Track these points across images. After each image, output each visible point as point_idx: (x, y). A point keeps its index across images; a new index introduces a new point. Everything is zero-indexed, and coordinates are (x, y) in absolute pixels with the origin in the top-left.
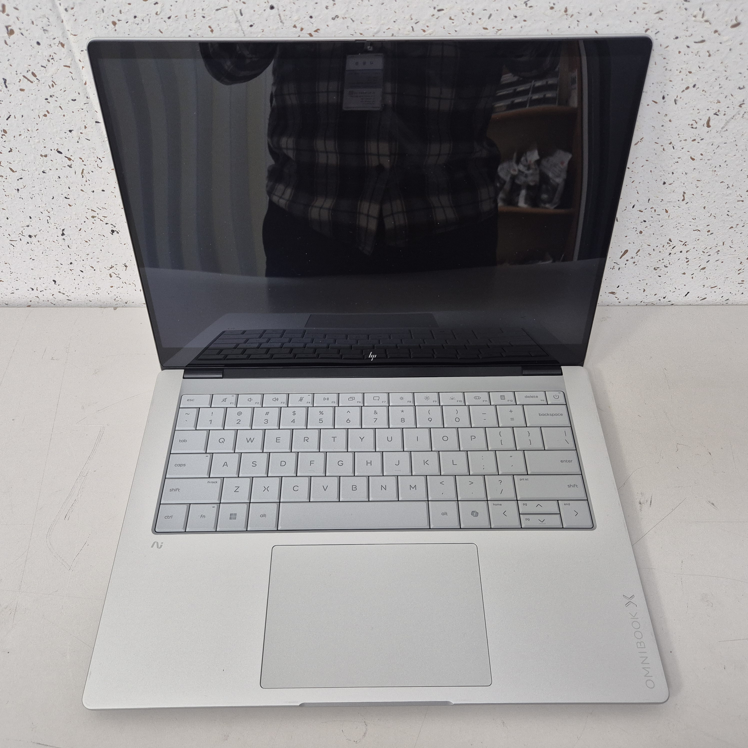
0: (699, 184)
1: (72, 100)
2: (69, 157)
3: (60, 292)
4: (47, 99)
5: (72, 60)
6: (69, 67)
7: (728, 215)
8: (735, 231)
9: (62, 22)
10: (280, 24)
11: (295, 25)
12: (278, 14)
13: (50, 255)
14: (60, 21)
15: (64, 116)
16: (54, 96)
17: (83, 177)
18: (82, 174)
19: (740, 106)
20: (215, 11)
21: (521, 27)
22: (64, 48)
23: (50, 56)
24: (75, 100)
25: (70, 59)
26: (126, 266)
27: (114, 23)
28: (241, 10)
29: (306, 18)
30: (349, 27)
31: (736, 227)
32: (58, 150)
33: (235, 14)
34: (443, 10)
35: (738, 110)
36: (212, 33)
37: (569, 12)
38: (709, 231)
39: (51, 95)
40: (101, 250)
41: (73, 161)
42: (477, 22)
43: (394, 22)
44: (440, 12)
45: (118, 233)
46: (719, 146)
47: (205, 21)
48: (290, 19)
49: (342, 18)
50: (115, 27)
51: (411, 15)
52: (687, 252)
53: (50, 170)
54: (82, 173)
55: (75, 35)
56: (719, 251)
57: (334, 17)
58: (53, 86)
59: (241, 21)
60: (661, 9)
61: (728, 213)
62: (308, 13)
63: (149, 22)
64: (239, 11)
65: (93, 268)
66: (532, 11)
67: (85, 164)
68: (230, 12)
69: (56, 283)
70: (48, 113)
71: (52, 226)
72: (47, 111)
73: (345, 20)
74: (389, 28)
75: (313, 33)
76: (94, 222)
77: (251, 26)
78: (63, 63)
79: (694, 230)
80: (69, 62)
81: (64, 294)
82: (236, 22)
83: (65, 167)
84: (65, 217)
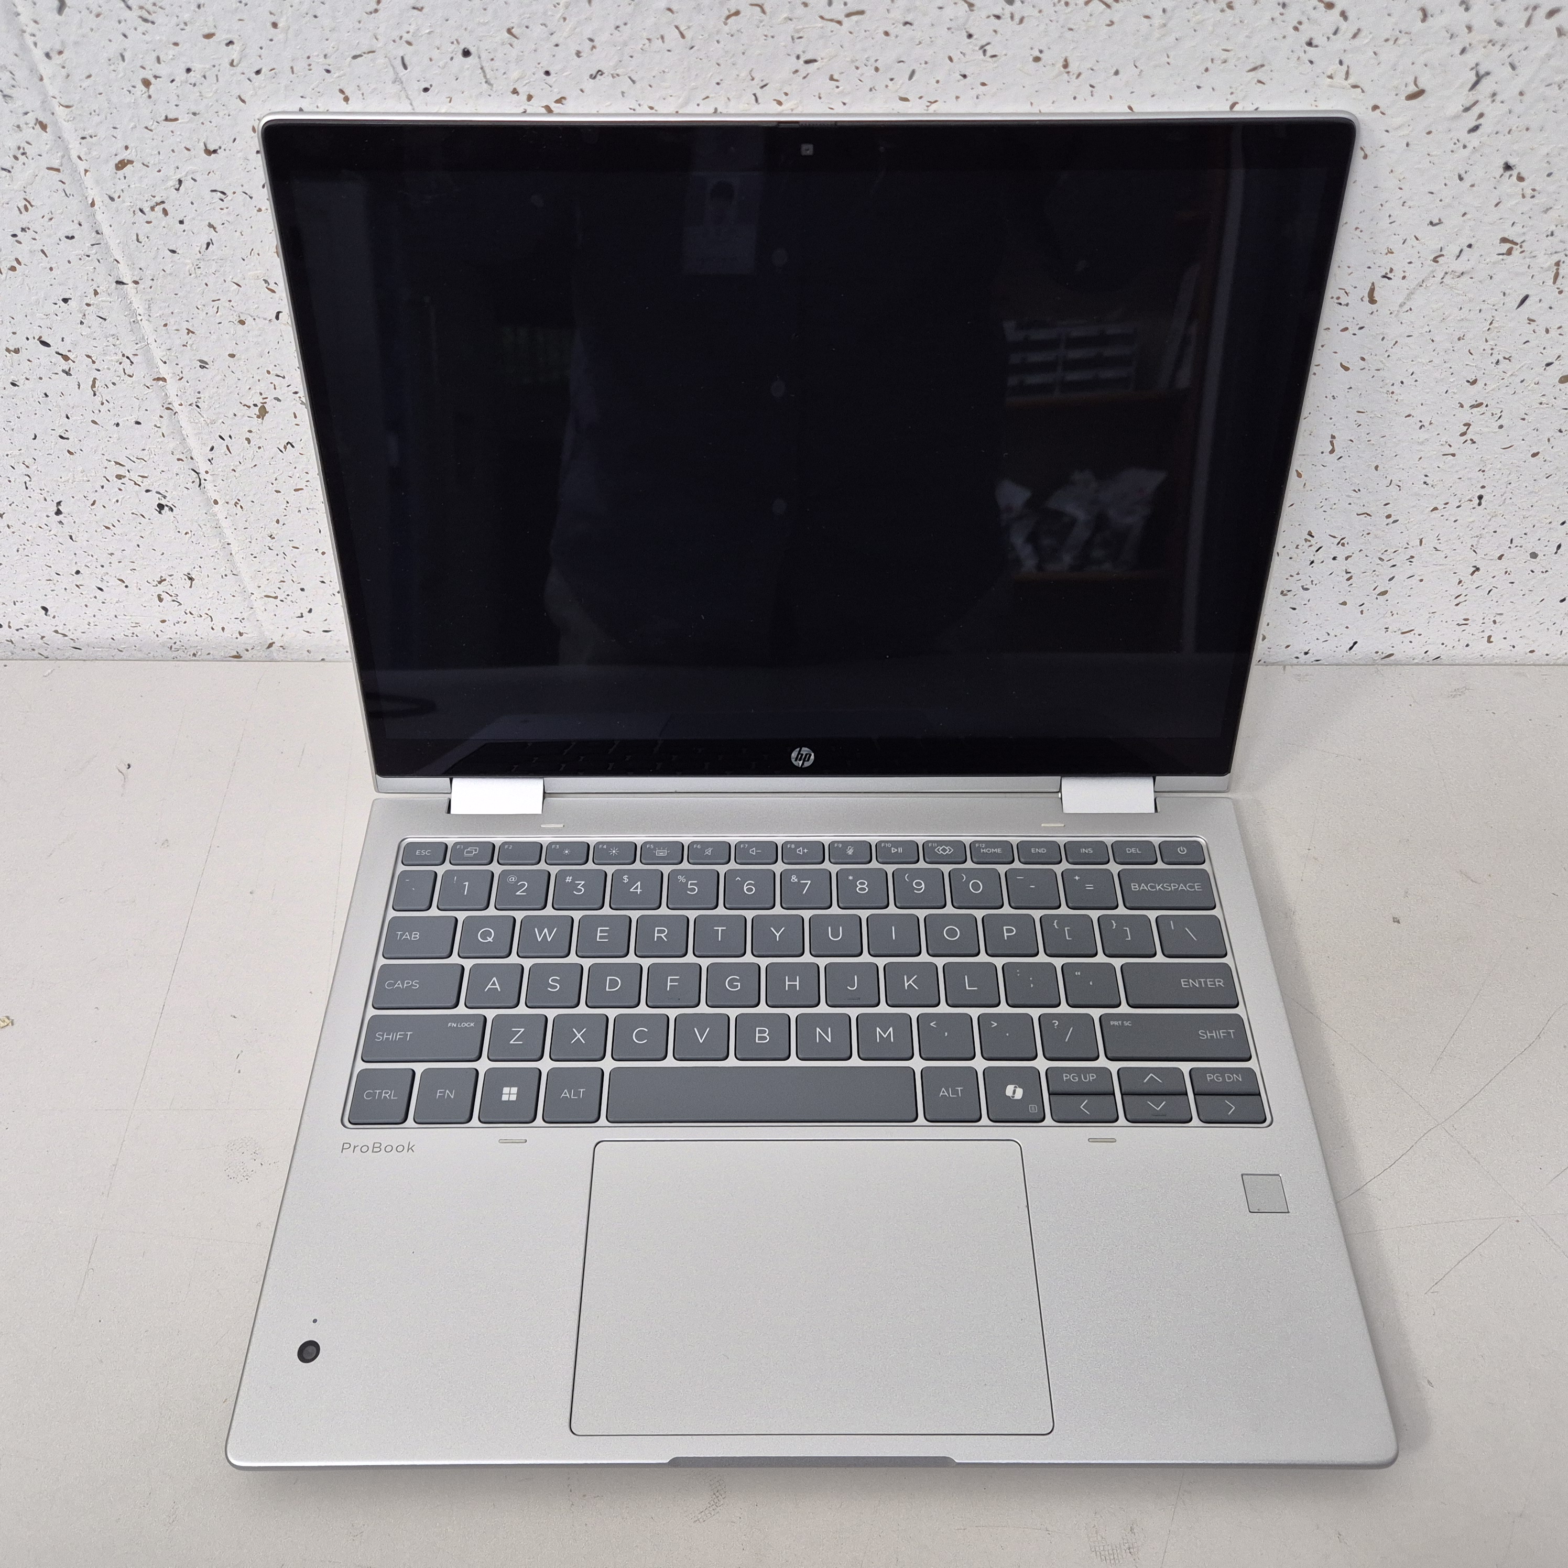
0: (1361, 418)
1: (67, 237)
2: (64, 354)
3: (56, 632)
4: (14, 236)
5: (63, 157)
6: (58, 170)
7: (1425, 483)
8: (1442, 516)
9: (41, 79)
10: (485, 86)
11: (515, 89)
12: (480, 66)
13: (34, 556)
14: (36, 79)
15: (51, 269)
16: (29, 229)
17: (95, 395)
18: (94, 389)
19: (1435, 260)
20: (349, 59)
21: (977, 98)
22: (46, 132)
23: (19, 148)
24: (73, 237)
25: (59, 154)
26: (191, 579)
27: (146, 83)
28: (403, 58)
29: (536, 76)
30: (625, 95)
31: (1444, 508)
32: (42, 339)
33: (392, 66)
34: (815, 61)
35: (1431, 269)
36: (347, 104)
37: (1073, 67)
38: (1389, 516)
39: (24, 227)
40: (138, 546)
41: (74, 362)
42: (887, 86)
43: (718, 84)
44: (811, 65)
45: (171, 510)
46: (1396, 342)
47: (332, 80)
48: (505, 76)
49: (610, 75)
50: (148, 91)
51: (751, 71)
52: (1347, 558)
53: (27, 379)
54: (93, 386)
55: (67, 107)
56: (1412, 557)
57: (594, 73)
58: (26, 209)
59: (404, 79)
60: (1259, 63)
61: (1426, 479)
62: (541, 65)
63: (217, 80)
64: (399, 61)
65: (124, 582)
66: (995, 65)
67: (97, 368)
68: (381, 61)
69: (49, 613)
70: (19, 263)
71: (36, 495)
72: (17, 260)
73: (615, 79)
74: (707, 97)
75: (554, 107)
76: (122, 487)
77: (426, 90)
78: (45, 162)
79: (1358, 515)
80: (57, 161)
81: (65, 635)
82: (394, 82)
83: (57, 374)
84: (61, 478)
